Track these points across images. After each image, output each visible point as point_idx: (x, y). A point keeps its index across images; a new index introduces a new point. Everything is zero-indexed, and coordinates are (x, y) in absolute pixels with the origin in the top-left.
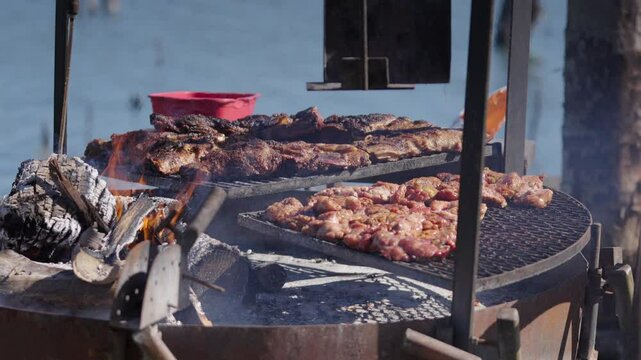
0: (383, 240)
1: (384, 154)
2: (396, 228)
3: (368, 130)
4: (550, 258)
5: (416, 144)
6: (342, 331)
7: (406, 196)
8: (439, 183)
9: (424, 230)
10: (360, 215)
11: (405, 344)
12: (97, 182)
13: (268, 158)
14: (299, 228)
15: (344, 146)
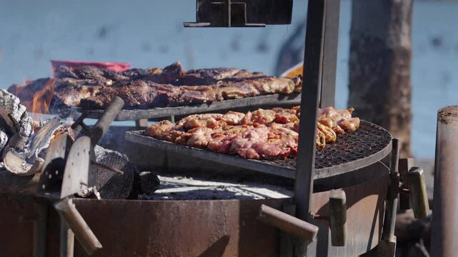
0: (240, 144)
1: (232, 93)
2: (249, 136)
3: (219, 77)
4: (366, 158)
5: (256, 87)
6: (212, 205)
7: (251, 120)
8: (275, 114)
9: (269, 138)
10: (219, 130)
11: (261, 215)
12: (19, 107)
13: (147, 93)
14: (173, 140)
15: (202, 87)
